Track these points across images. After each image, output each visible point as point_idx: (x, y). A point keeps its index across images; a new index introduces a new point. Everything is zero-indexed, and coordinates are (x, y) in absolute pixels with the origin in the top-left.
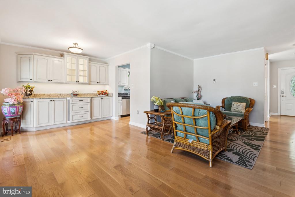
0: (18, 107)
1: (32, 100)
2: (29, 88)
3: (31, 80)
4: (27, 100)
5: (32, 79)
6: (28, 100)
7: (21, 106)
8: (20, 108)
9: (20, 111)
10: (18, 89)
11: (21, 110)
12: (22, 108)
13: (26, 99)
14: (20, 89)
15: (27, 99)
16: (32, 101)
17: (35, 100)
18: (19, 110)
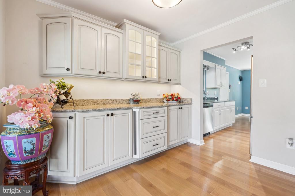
0: (43, 135)
1: (72, 114)
2: (63, 87)
3: (68, 69)
4: (61, 115)
5: (70, 67)
6: (63, 116)
7: (48, 132)
8: (45, 137)
9: (47, 144)
10: (42, 89)
11: (48, 140)
12: (50, 137)
13: (58, 111)
14: (46, 90)
15: (61, 112)
16: (71, 118)
17: (77, 113)
18: (44, 142)
